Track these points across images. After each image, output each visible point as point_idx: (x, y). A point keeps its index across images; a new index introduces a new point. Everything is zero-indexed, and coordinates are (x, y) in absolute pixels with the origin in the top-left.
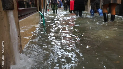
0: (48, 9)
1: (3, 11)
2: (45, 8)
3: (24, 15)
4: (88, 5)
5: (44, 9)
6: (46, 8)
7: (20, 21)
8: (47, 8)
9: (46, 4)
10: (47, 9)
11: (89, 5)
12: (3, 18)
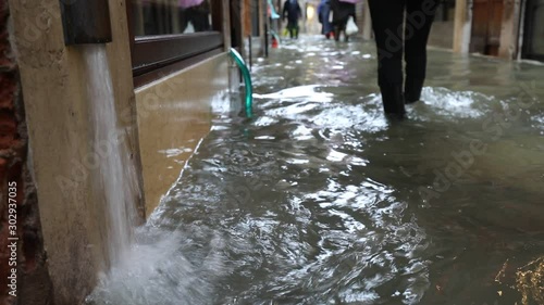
0: (274, 38)
1: (65, 50)
2: (258, 35)
3: (158, 66)
4: (453, 19)
5: (253, 38)
6: (262, 32)
7: (138, 91)
8: (266, 35)
9: (265, 15)
10: (270, 37)
11: (457, 21)
12: (65, 76)
